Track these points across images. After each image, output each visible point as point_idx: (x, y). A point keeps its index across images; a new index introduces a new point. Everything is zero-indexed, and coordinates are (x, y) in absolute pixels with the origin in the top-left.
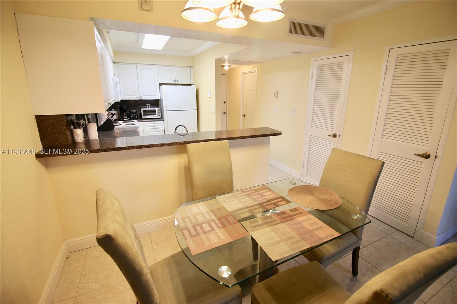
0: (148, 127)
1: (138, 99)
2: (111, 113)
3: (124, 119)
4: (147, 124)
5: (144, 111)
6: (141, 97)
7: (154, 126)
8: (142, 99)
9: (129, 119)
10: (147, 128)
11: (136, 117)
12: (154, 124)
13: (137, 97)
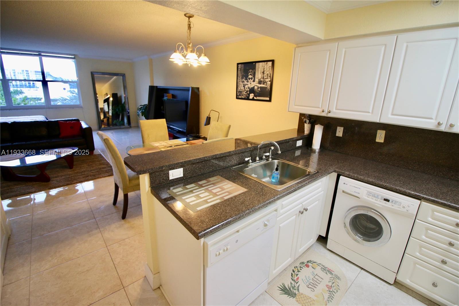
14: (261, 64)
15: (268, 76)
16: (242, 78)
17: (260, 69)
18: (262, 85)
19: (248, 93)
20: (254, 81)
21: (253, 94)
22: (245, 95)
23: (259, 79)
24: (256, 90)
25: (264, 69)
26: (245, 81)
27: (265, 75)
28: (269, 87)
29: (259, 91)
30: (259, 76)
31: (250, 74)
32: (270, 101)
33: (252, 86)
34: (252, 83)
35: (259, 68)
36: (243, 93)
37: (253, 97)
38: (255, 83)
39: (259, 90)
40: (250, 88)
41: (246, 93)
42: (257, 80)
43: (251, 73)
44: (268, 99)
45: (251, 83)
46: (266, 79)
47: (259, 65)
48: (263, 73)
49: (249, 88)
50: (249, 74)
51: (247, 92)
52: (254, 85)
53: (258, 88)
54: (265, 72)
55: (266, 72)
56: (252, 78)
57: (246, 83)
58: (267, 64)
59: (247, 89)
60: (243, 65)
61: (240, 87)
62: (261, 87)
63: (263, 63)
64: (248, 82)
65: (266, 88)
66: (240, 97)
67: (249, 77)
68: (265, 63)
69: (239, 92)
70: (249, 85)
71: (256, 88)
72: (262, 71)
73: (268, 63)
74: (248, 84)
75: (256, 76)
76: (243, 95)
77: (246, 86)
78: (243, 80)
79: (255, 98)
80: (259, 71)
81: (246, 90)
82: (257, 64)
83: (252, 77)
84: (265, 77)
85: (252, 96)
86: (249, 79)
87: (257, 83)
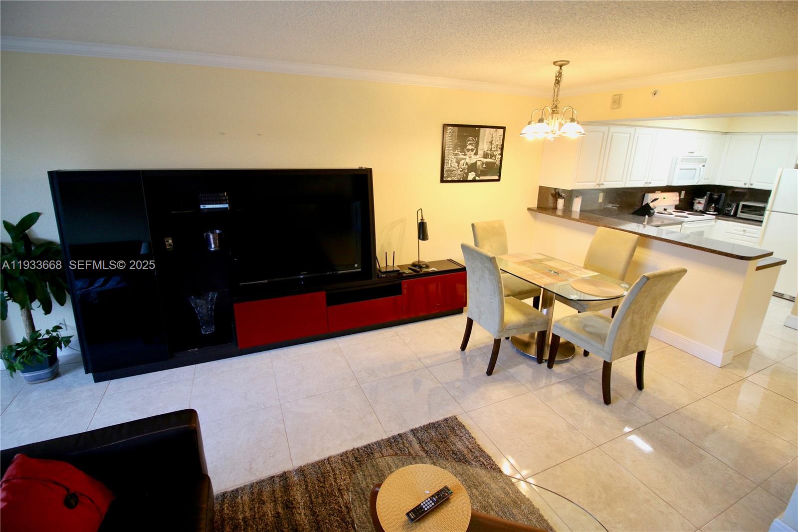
0: (735, 230)
1: (747, 186)
2: (698, 201)
3: (707, 212)
4: (734, 226)
5: (744, 206)
6: (751, 184)
7: (744, 231)
8: (754, 187)
9: (715, 213)
10: (733, 231)
11: (732, 214)
12: (745, 229)
13: (745, 184)
14: (487, 130)
15: (497, 148)
16: (455, 149)
17: (486, 138)
18: (489, 160)
19: (466, 171)
20: (476, 154)
21: (473, 173)
22: (459, 174)
23: (484, 152)
24: (479, 166)
25: (492, 138)
26: (460, 153)
27: (493, 146)
28: (498, 163)
29: (484, 168)
30: (484, 146)
31: (470, 144)
32: (499, 180)
33: (473, 161)
34: (473, 157)
35: (485, 135)
36: (456, 172)
37: (475, 177)
38: (477, 156)
39: (484, 166)
40: (469, 164)
41: (461, 171)
42: (481, 152)
43: (472, 142)
44: (497, 178)
45: (470, 157)
46: (494, 151)
47: (485, 131)
48: (491, 143)
49: (467, 164)
50: (469, 142)
51: (464, 170)
52: (476, 160)
53: (483, 163)
54: (493, 142)
55: (495, 142)
56: (472, 150)
57: (462, 157)
58: (496, 131)
59: (463, 165)
60: (456, 129)
61: (449, 163)
62: (487, 163)
63: (492, 129)
64: (465, 155)
65: (495, 163)
66: (449, 179)
67: (467, 148)
68: (495, 129)
69: (448, 171)
70: (468, 160)
71: (479, 163)
72: (490, 140)
73: (499, 130)
74: (465, 159)
75: (480, 147)
76: (455, 176)
77: (462, 162)
78: (456, 152)
79: (477, 178)
80: (484, 139)
81: (462, 167)
82: (482, 130)
83: (474, 148)
84: (493, 149)
85: (471, 176)
86: (468, 150)
87: (481, 156)
